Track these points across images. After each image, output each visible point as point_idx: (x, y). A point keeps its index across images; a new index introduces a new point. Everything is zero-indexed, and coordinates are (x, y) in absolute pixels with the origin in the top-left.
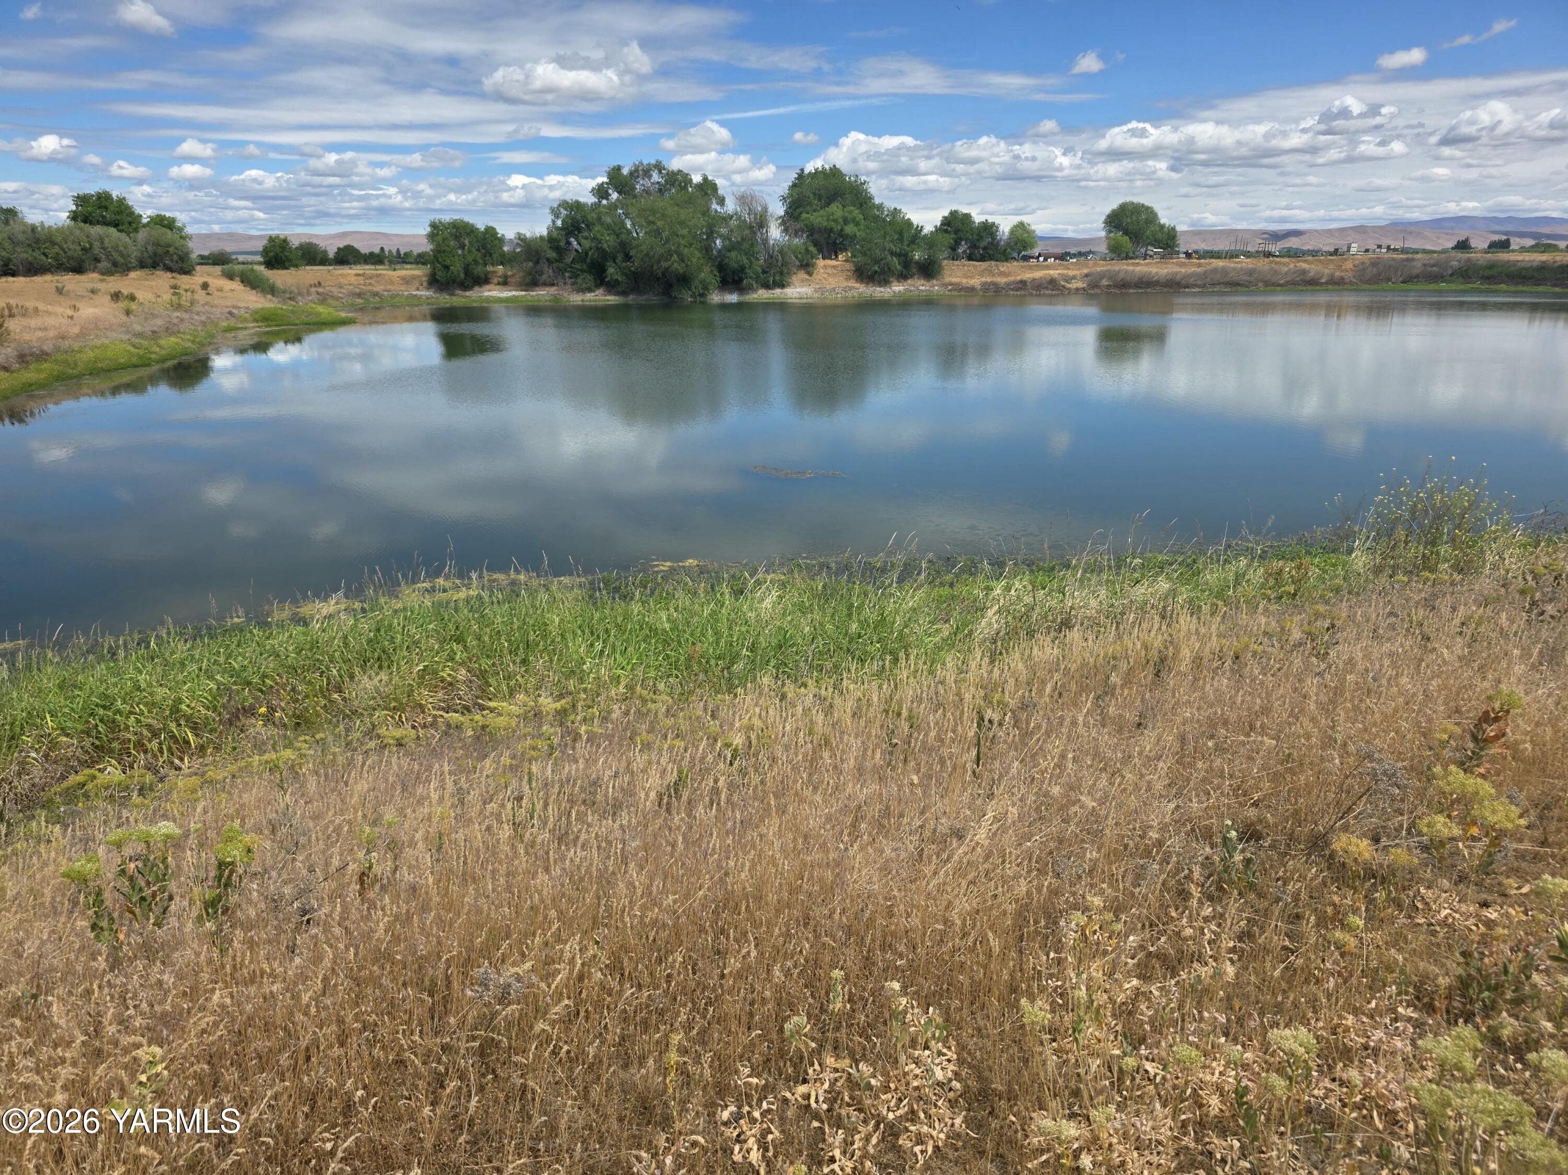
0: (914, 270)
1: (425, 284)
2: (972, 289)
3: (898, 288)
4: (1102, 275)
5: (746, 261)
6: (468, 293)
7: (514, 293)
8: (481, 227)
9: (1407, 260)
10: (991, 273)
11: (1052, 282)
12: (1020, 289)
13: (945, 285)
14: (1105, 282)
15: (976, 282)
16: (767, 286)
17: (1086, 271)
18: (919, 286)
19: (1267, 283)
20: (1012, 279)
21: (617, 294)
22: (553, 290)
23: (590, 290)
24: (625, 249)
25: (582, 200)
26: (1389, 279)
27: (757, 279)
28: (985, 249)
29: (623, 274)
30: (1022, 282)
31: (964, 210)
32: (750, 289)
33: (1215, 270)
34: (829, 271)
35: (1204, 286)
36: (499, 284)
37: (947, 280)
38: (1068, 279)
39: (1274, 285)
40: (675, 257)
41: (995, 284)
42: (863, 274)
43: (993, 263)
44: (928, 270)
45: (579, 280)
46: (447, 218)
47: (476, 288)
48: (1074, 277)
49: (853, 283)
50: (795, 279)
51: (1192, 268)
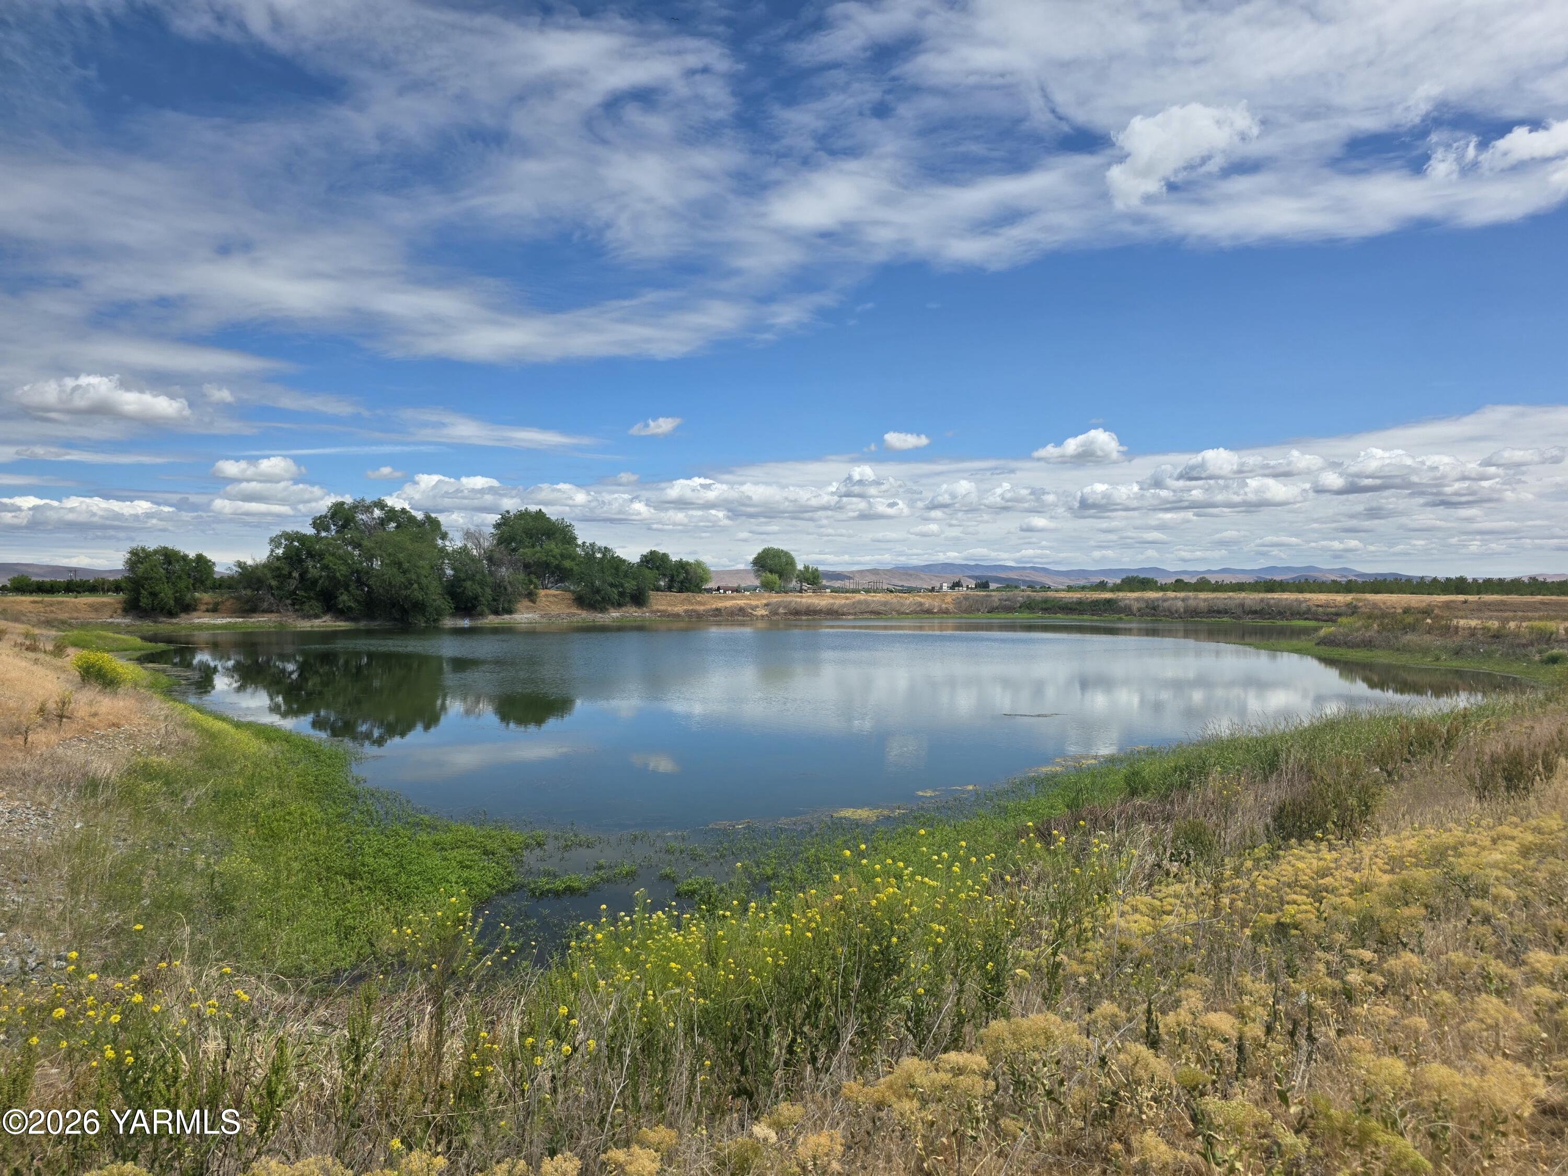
0: (627, 599)
1: (119, 611)
2: (677, 615)
3: (615, 614)
4: (779, 605)
5: (479, 590)
6: (174, 621)
7: (229, 620)
8: (192, 555)
10: (690, 602)
11: (741, 610)
12: (716, 616)
13: (652, 612)
14: (781, 610)
15: (679, 609)
16: (496, 613)
17: (765, 602)
18: (632, 613)
19: (899, 613)
20: (708, 607)
21: (346, 620)
22: (273, 617)
23: (317, 616)
24: (360, 577)
25: (304, 532)
26: (979, 610)
27: (489, 606)
28: (682, 582)
29: (357, 601)
30: (717, 609)
31: (661, 550)
32: (482, 615)
33: (859, 602)
34: (551, 599)
35: (855, 614)
36: (207, 611)
37: (655, 608)
38: (754, 608)
39: (903, 613)
40: (416, 586)
41: (695, 611)
42: (581, 601)
43: (690, 594)
44: (638, 599)
45: (306, 607)
46: (152, 544)
47: (183, 615)
48: (757, 607)
49: (574, 610)
50: (519, 606)
51: (840, 601)
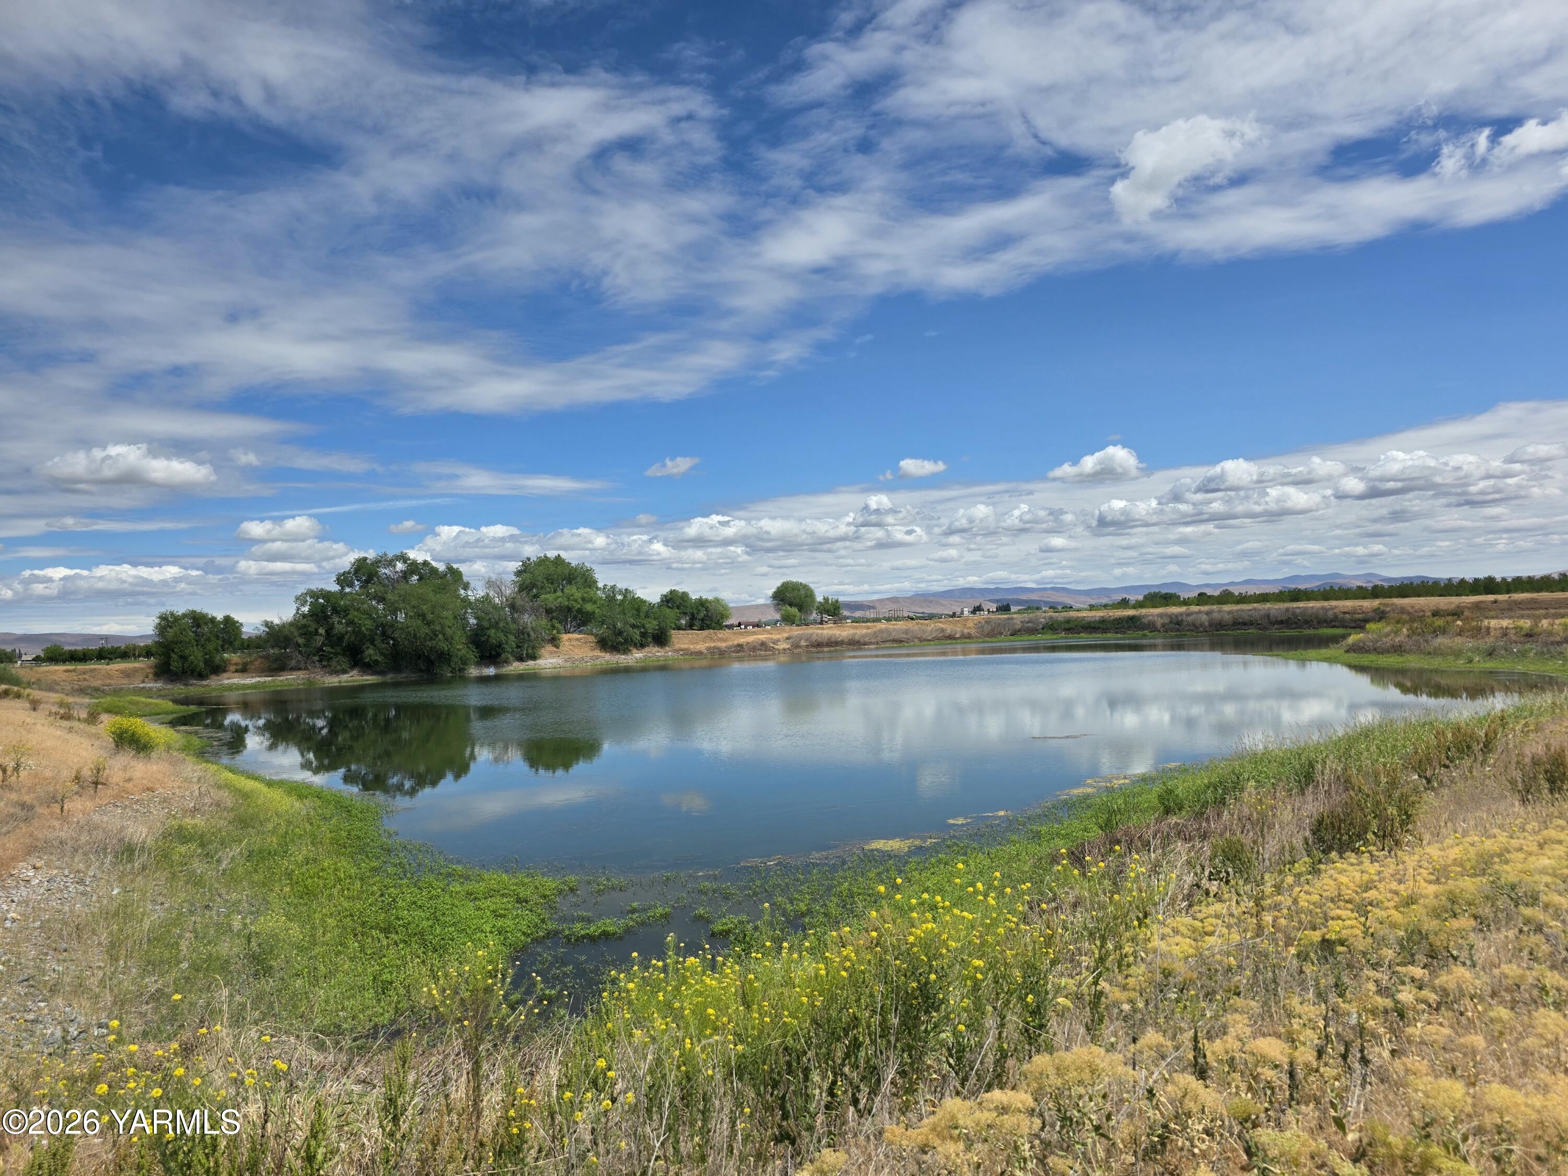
0: (650, 640)
1: (151, 676)
2: (700, 653)
3: (636, 656)
4: (800, 638)
5: (503, 638)
6: (204, 683)
7: (258, 679)
8: (220, 617)
9: (1009, 619)
10: (712, 639)
11: (763, 644)
12: (738, 652)
13: (677, 651)
14: (803, 643)
15: (702, 647)
16: (521, 659)
17: (786, 635)
18: (654, 653)
19: (921, 640)
20: (730, 643)
21: (373, 674)
22: (301, 675)
23: (344, 672)
24: (385, 630)
25: (328, 589)
26: (1001, 634)
27: (512, 653)
28: (702, 620)
29: (382, 654)
30: (739, 645)
31: (680, 589)
32: (507, 662)
33: (881, 631)
34: (574, 643)
35: (878, 643)
36: (237, 671)
37: (677, 646)
38: (776, 642)
39: (925, 640)
40: (440, 636)
41: (718, 648)
42: (604, 644)
43: (712, 631)
44: (660, 639)
45: (333, 663)
46: (180, 609)
47: (213, 677)
48: (779, 640)
49: (597, 653)
50: (543, 651)
51: (860, 631)
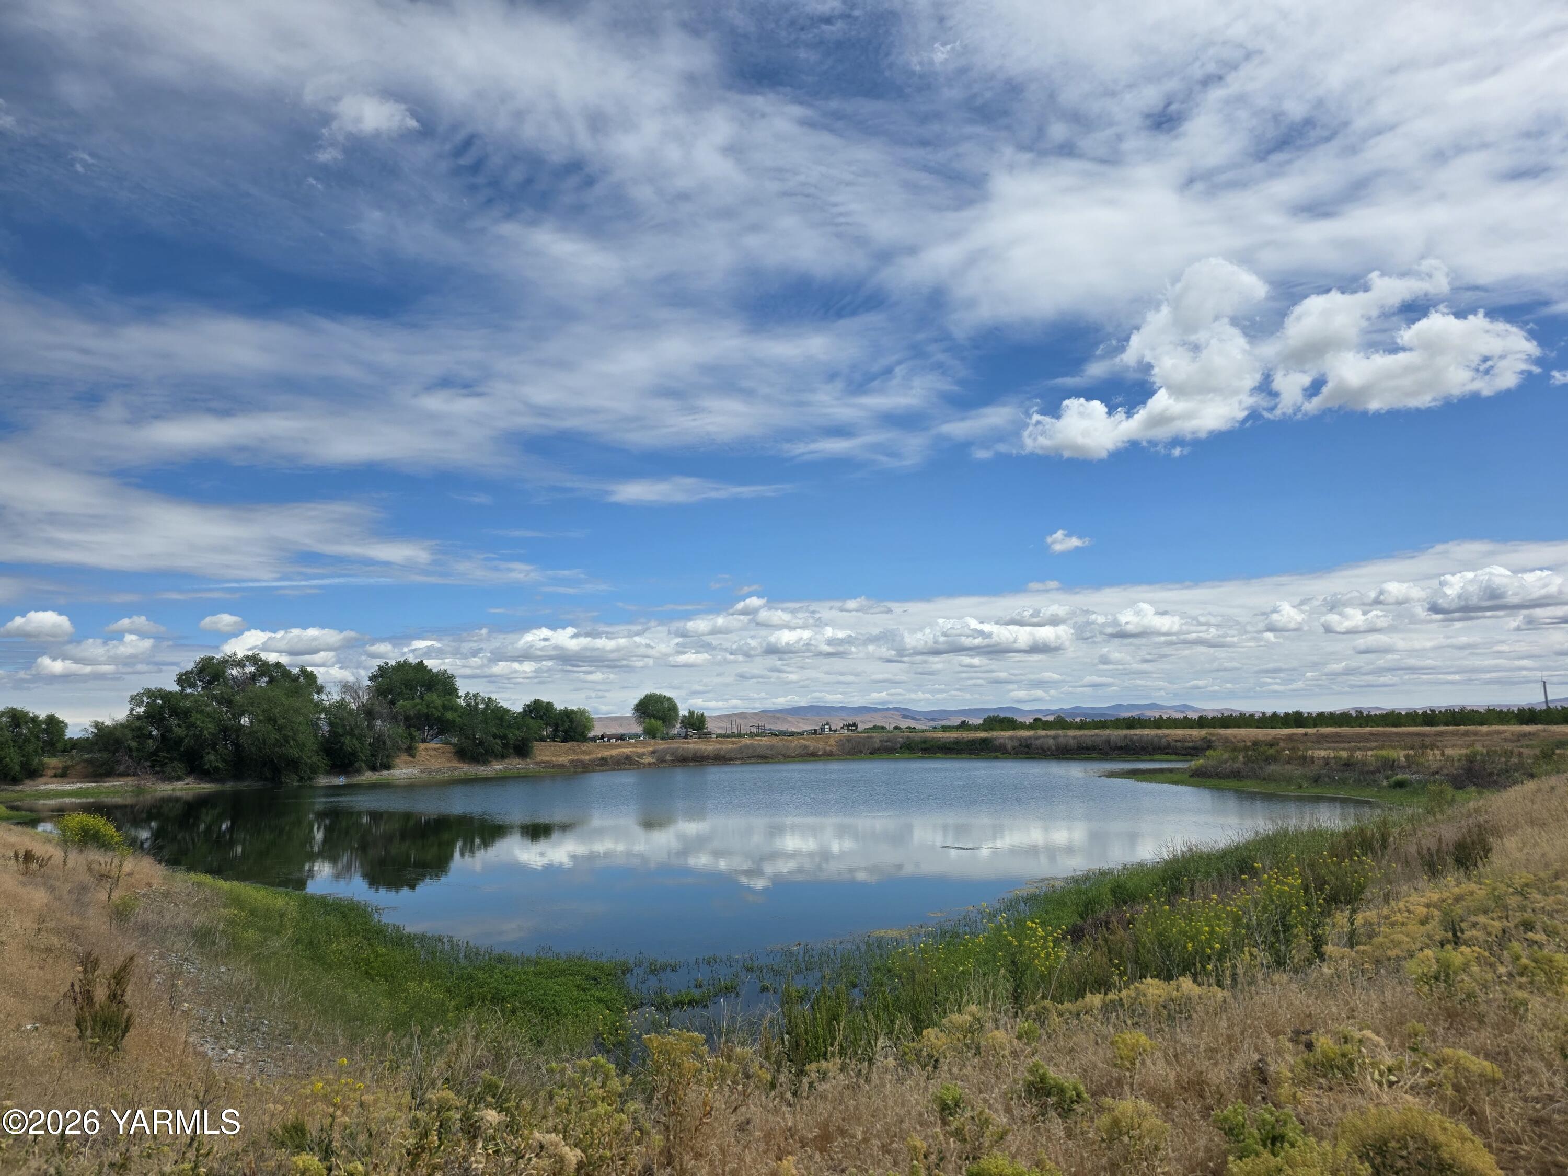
0: (511, 751)
2: (562, 766)
3: (497, 767)
4: (666, 751)
5: (358, 745)
6: (19, 788)
7: (79, 785)
8: (43, 716)
9: (868, 737)
10: (574, 752)
11: (627, 758)
12: (601, 765)
13: (538, 763)
14: (668, 758)
15: (564, 759)
16: (374, 769)
17: (651, 749)
18: (516, 764)
19: (785, 756)
20: (594, 756)
21: (211, 781)
22: (130, 781)
23: (179, 779)
24: (229, 736)
25: (168, 689)
26: (861, 752)
27: (365, 762)
28: (566, 731)
29: (224, 761)
30: (603, 759)
31: (545, 699)
32: (358, 771)
33: (747, 747)
34: (430, 753)
35: (742, 759)
36: (55, 776)
37: (539, 759)
38: (641, 756)
39: (789, 757)
40: (292, 743)
41: (580, 761)
42: (462, 754)
43: (575, 743)
44: (522, 750)
45: (168, 769)
47: (28, 782)
48: (644, 754)
49: (456, 763)
50: (397, 761)
